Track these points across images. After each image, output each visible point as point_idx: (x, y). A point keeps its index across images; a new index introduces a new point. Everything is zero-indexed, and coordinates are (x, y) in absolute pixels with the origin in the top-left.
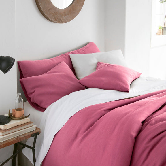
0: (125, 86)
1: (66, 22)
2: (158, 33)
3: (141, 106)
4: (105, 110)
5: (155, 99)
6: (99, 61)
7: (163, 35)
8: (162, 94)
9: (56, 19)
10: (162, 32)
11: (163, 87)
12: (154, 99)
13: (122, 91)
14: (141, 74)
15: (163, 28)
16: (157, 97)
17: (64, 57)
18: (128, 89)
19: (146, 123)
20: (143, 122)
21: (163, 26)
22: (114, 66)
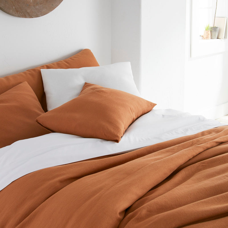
0: (112, 130)
1: (37, 16)
2: (205, 37)
3: (129, 174)
4: (61, 182)
5: (162, 158)
6: (87, 82)
7: (211, 38)
8: (179, 146)
9: (17, 11)
10: (211, 35)
11: (187, 130)
12: (159, 159)
13: (108, 140)
14: (155, 105)
15: (212, 28)
16: (168, 154)
17: (30, 74)
18: (118, 137)
19: (130, 214)
20: (127, 211)
21: (212, 26)
22: (102, 91)
